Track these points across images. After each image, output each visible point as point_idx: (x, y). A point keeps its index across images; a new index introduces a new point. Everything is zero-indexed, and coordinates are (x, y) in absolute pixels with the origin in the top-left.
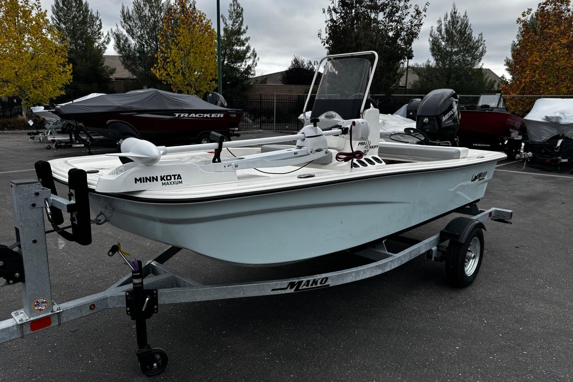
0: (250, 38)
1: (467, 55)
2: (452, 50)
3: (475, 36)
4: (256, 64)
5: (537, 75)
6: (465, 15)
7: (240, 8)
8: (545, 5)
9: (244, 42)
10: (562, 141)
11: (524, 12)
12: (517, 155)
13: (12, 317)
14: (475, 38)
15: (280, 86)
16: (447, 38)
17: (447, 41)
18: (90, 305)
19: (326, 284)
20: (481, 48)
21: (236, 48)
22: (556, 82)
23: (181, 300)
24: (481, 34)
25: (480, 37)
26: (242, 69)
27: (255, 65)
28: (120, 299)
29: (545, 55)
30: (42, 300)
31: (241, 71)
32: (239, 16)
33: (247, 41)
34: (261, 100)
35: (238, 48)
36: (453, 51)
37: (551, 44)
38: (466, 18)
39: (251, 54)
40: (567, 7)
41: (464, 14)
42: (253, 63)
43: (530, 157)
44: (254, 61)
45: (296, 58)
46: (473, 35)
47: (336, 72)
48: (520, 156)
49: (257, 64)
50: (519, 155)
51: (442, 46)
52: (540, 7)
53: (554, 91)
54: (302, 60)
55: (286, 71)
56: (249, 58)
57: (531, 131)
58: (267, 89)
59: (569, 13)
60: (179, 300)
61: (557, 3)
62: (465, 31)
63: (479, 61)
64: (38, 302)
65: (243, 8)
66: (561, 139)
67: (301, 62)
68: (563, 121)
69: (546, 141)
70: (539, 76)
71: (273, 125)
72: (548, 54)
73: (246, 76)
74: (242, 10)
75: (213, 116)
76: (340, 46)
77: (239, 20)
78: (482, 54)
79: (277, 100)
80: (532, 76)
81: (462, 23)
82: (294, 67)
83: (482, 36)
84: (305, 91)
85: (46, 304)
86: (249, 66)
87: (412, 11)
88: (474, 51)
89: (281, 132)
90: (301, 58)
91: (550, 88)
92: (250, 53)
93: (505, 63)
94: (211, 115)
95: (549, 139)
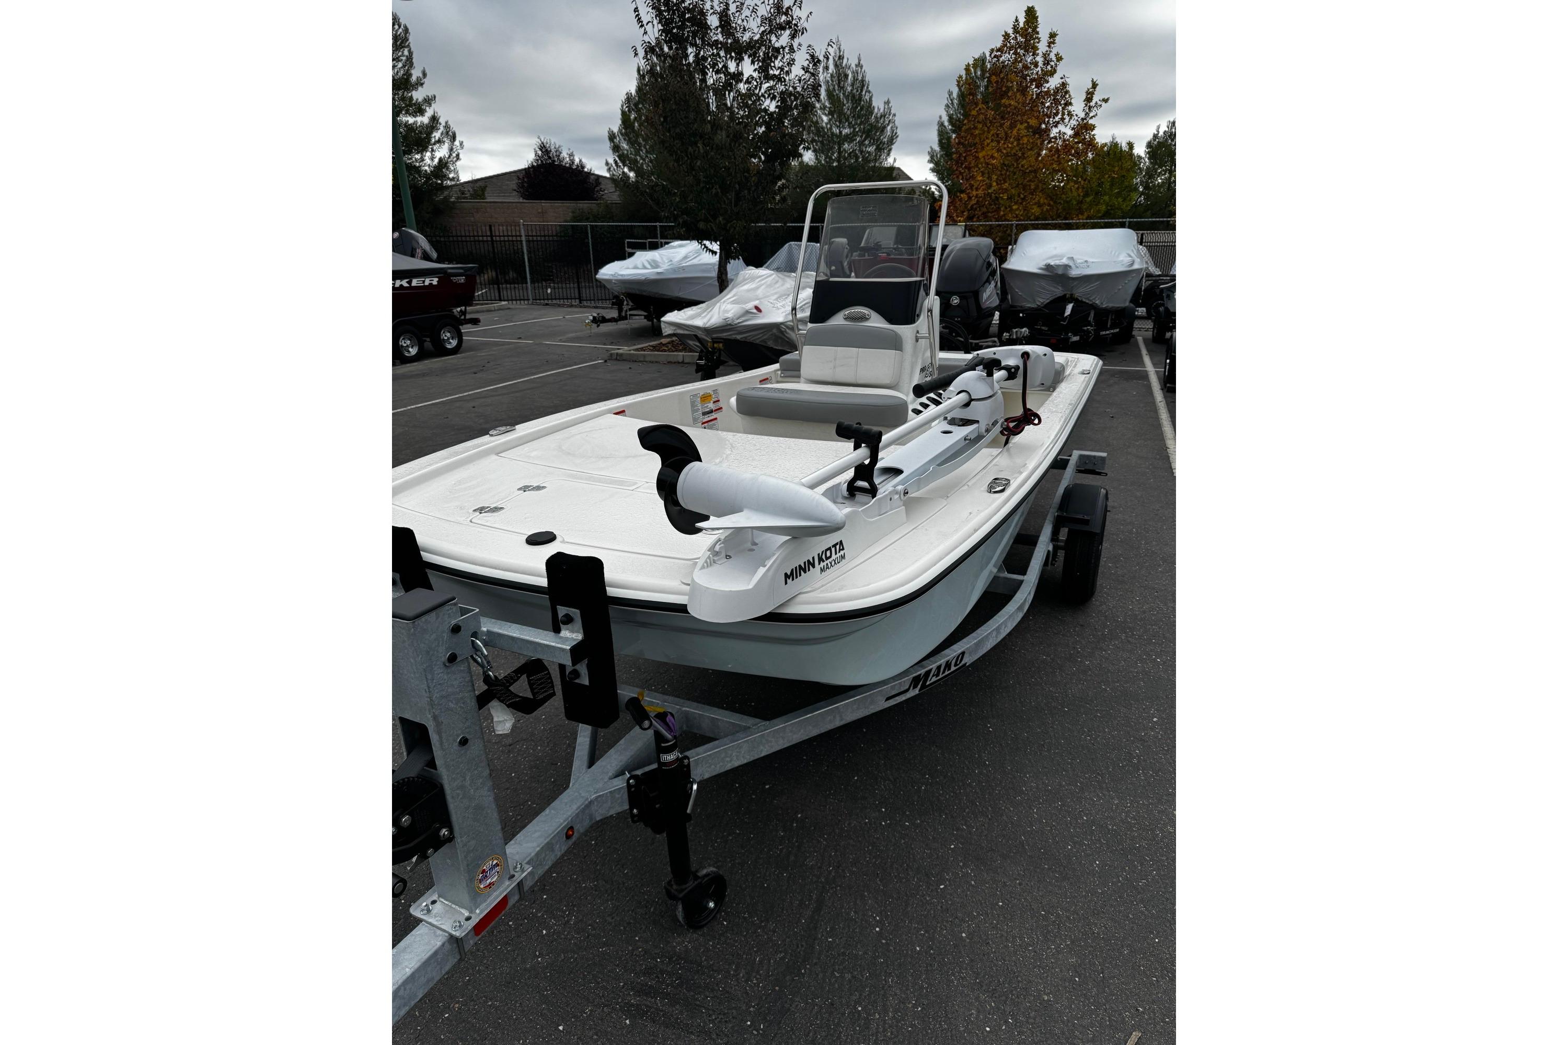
0: (435, 97)
1: (867, 142)
2: (841, 132)
3: (878, 104)
4: (458, 155)
5: (994, 184)
6: (859, 63)
7: (400, 27)
8: (1000, 53)
9: (423, 107)
10: (1073, 307)
11: (968, 63)
12: (1004, 335)
13: (418, 921)
14: (879, 109)
15: (518, 205)
16: (830, 108)
17: (831, 113)
18: (565, 831)
19: (963, 662)
20: (889, 128)
21: (406, 119)
22: (1022, 196)
23: (733, 762)
24: (888, 103)
25: (886, 107)
26: (427, 168)
27: (455, 159)
28: (617, 796)
29: (1006, 146)
30: (491, 862)
31: (426, 171)
32: (400, 45)
33: (430, 105)
34: (491, 236)
35: (411, 120)
36: (843, 133)
37: (1012, 127)
38: (861, 69)
39: (442, 134)
40: (1035, 58)
41: (857, 62)
42: (451, 155)
43: (1026, 337)
44: (451, 150)
45: (543, 143)
46: (874, 104)
47: (632, 174)
48: (1010, 336)
49: (461, 156)
50: (1008, 334)
51: (824, 125)
52: (992, 56)
53: (1021, 211)
54: (557, 146)
55: (525, 169)
56: (439, 141)
57: (1017, 288)
58: (488, 210)
59: (1037, 70)
60: (730, 765)
61: (1018, 51)
62: (860, 95)
63: (888, 155)
64: (484, 871)
65: (408, 26)
66: (1071, 303)
67: (556, 152)
68: (1074, 273)
69: (1042, 306)
70: (998, 184)
71: (527, 289)
72: (1010, 145)
73: (439, 182)
74: (406, 30)
75: (415, 282)
76: (678, 130)
77: (403, 55)
78: (891, 141)
79: (529, 236)
80: (986, 184)
81: (854, 79)
82: (542, 161)
83: (890, 105)
84: (573, 212)
85: (497, 869)
86: (440, 160)
87: (801, 58)
88: (878, 134)
89: (547, 304)
90: (553, 141)
91: (1015, 207)
92: (440, 132)
93: (928, 158)
94: (410, 283)
95: (1048, 303)
